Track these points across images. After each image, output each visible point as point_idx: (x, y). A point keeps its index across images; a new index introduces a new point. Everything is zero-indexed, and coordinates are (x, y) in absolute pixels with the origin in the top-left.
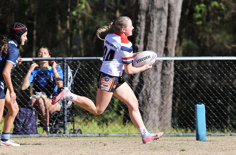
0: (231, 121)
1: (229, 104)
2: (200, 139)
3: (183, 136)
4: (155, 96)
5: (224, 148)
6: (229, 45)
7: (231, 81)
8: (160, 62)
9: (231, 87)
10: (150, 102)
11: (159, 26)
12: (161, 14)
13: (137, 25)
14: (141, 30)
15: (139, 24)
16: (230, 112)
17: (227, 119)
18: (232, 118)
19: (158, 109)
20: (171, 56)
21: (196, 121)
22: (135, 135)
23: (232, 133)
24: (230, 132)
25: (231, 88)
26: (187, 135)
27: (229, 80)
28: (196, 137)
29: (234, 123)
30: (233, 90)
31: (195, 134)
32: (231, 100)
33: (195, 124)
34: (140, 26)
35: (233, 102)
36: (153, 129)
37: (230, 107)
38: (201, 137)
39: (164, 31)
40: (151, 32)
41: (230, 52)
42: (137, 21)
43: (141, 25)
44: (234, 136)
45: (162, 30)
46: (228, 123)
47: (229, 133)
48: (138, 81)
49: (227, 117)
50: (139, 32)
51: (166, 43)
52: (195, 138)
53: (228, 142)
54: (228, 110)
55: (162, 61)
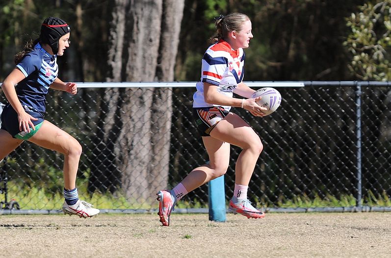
0: (266, 189)
1: (262, 160)
2: (216, 218)
3: (187, 213)
4: (142, 147)
5: (254, 233)
6: (263, 62)
7: (266, 121)
8: (148, 91)
9: (266, 132)
10: (132, 157)
11: (147, 32)
12: (151, 12)
13: (111, 29)
14: (117, 37)
15: (115, 27)
16: (264, 174)
17: (260, 186)
18: (268, 183)
19: (146, 168)
20: (167, 81)
21: (209, 189)
22: (107, 211)
23: (268, 209)
24: (265, 206)
25: (267, 134)
26: (194, 211)
27: (263, 121)
28: (208, 215)
29: (271, 191)
30: (270, 136)
31: (207, 210)
32: (266, 153)
33: (207, 194)
34: (115, 32)
35: (270, 157)
36: (138, 202)
37: (265, 166)
38: (216, 214)
39: (155, 40)
40: (134, 42)
41: (265, 74)
42: (110, 22)
43: (117, 30)
44: (271, 213)
45: (152, 37)
46: (261, 191)
47: (263, 208)
48: (112, 122)
49: (261, 182)
50: (113, 41)
51: (159, 59)
52: (207, 217)
53: (261, 224)
54: (262, 170)
55: (152, 89)
